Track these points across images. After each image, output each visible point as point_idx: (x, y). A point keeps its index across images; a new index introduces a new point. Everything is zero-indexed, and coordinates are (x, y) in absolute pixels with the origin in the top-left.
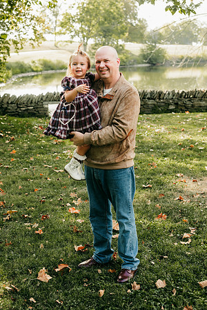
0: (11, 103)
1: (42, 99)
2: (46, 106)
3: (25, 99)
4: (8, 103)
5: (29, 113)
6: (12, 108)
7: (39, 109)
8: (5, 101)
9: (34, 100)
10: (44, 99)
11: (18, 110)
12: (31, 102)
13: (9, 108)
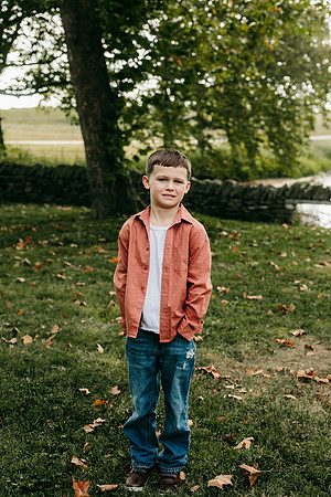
0: (235, 197)
1: (284, 194)
2: (290, 207)
3: (255, 192)
4: (229, 196)
5: (261, 216)
6: (235, 204)
7: (277, 211)
8: (225, 192)
9: (270, 196)
10: (287, 193)
11: (244, 208)
12: (266, 199)
13: (230, 204)
